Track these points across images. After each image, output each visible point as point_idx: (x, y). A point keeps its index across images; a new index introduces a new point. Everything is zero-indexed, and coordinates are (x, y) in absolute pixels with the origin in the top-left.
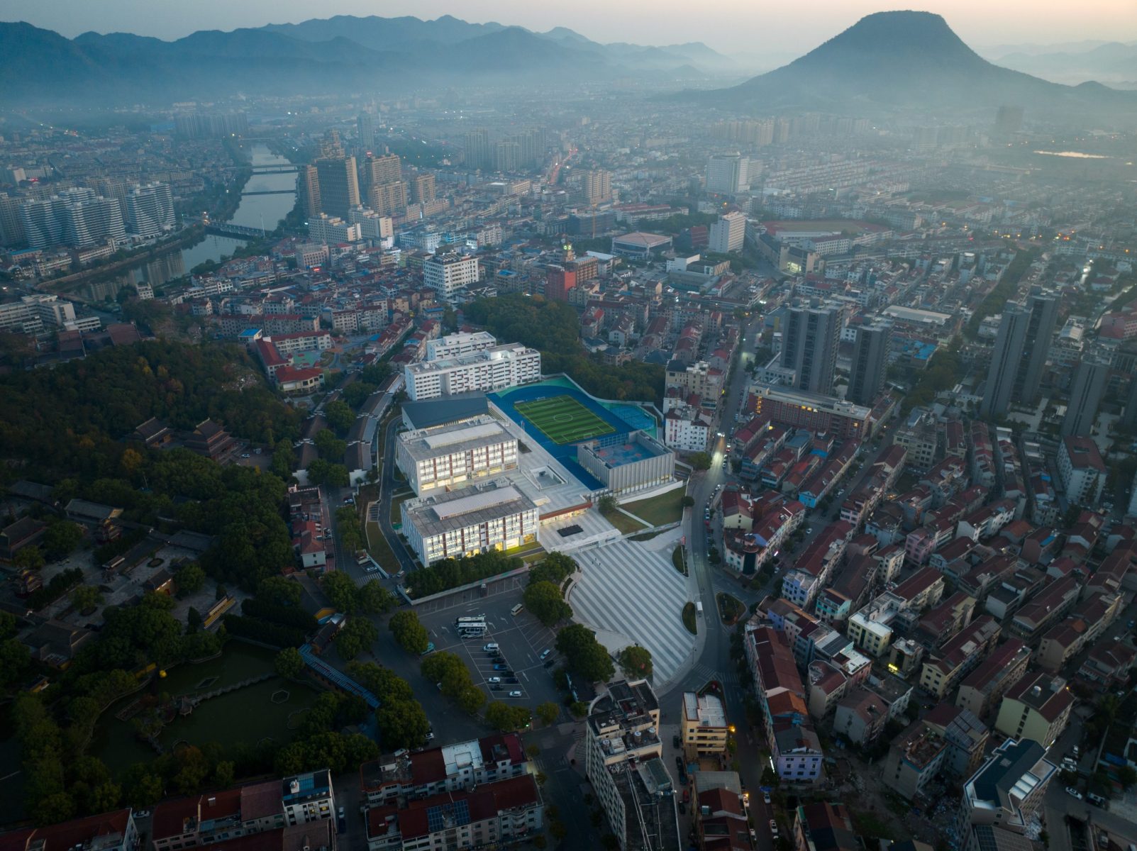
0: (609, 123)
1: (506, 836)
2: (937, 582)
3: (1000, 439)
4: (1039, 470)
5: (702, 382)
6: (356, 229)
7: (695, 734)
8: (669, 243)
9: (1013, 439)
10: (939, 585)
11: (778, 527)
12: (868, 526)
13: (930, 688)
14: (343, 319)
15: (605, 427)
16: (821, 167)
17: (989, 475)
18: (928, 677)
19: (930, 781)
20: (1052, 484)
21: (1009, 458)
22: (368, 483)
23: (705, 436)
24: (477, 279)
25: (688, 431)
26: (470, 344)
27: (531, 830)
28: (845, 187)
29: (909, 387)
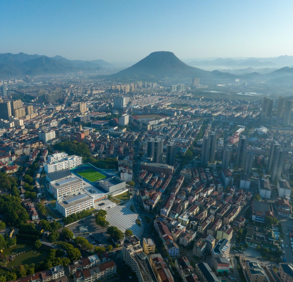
0: (79, 86)
1: (108, 276)
2: (197, 208)
3: (207, 172)
4: (217, 178)
5: (128, 162)
6: (13, 123)
7: (148, 248)
8: (107, 123)
9: (210, 171)
10: (198, 208)
11: (156, 198)
12: (178, 196)
13: (200, 232)
14: (18, 151)
15: (104, 176)
16: (145, 98)
17: (205, 181)
18: (199, 230)
19: (204, 253)
20: (221, 182)
21: (210, 176)
22: (42, 197)
23: (131, 177)
24: (55, 137)
25: (127, 176)
26: (61, 156)
27: (114, 274)
28: (153, 104)
29: (181, 160)
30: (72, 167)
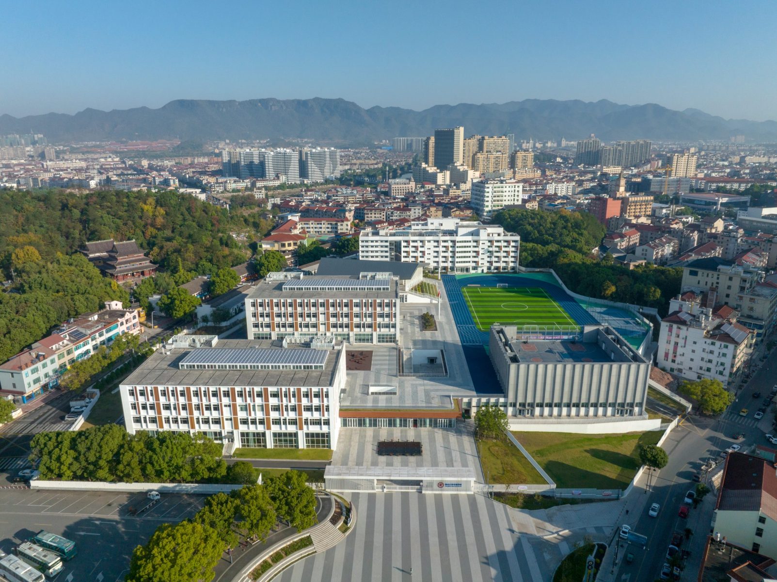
14: (373, 215)
24: (519, 203)
30: (467, 270)
